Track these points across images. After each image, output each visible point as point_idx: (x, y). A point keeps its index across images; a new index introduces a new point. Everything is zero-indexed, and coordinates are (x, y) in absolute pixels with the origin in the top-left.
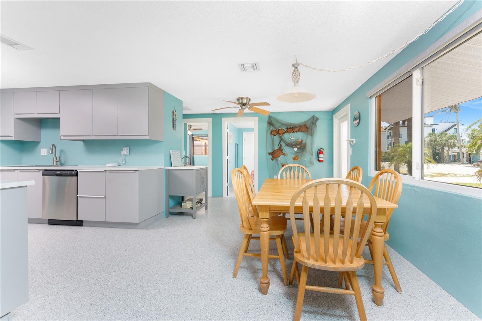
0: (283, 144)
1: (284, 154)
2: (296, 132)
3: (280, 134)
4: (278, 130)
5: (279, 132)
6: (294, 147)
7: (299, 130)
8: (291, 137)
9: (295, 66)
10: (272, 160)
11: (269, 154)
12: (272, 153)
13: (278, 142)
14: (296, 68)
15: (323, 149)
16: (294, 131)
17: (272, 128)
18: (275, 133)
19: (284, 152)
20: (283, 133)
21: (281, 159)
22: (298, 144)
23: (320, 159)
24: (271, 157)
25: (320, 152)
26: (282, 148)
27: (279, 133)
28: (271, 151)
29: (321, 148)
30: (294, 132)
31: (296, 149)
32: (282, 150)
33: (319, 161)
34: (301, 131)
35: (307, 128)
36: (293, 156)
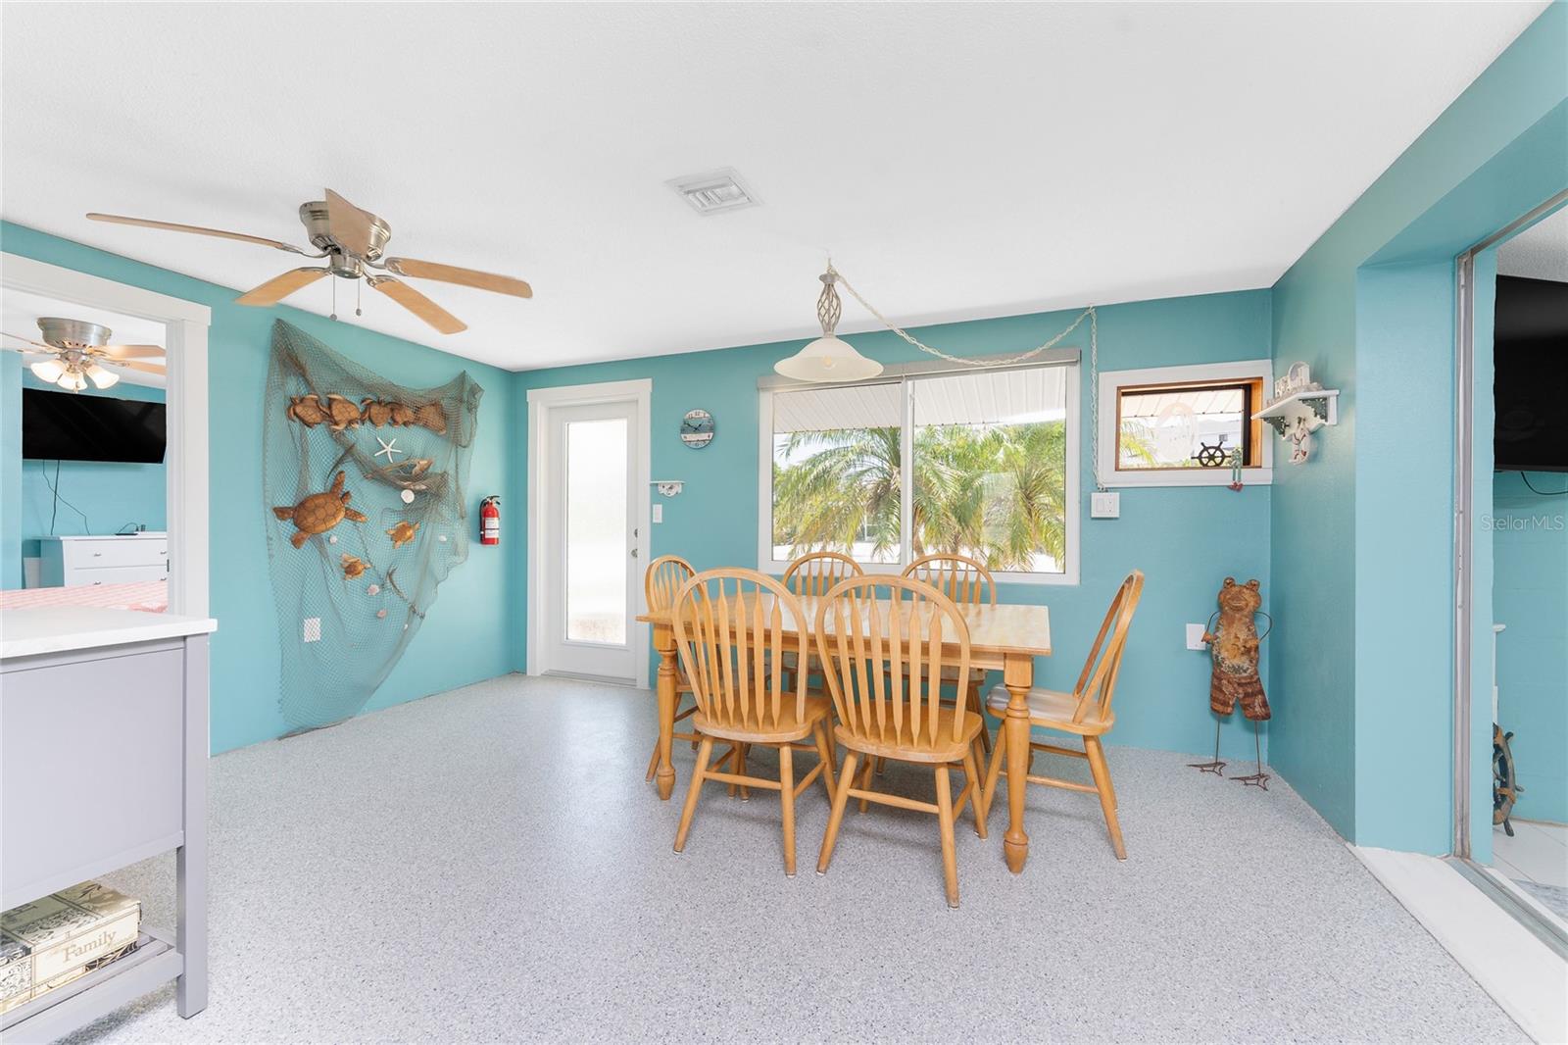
0: (351, 473)
1: (353, 515)
2: (405, 424)
3: (336, 424)
4: (324, 401)
5: (334, 413)
6: (404, 488)
7: (417, 420)
8: (392, 442)
9: (829, 280)
10: (296, 542)
11: (281, 512)
12: (296, 509)
13: (328, 461)
14: (829, 287)
15: (496, 499)
16: (398, 418)
17: (293, 386)
18: (311, 415)
20: (350, 422)
21: (340, 535)
22: (417, 479)
23: (489, 534)
24: (288, 527)
25: (485, 510)
26: (347, 486)
27: (331, 416)
28: (287, 501)
29: (492, 498)
30: (394, 422)
31: (408, 496)
32: (347, 494)
33: (484, 540)
34: (425, 426)
35: (444, 416)
36: (392, 522)
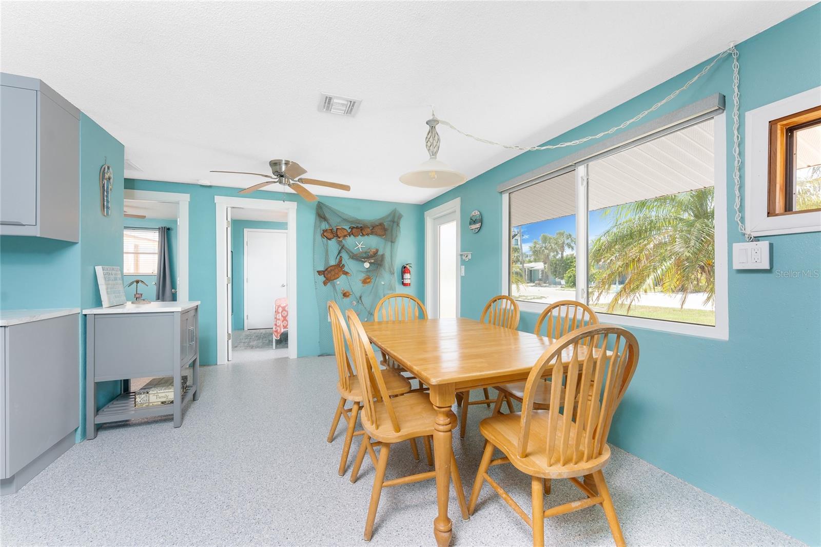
0: (344, 255)
1: (346, 273)
2: (368, 235)
3: (339, 238)
4: (335, 230)
5: (338, 233)
6: (365, 262)
7: (372, 233)
8: (359, 244)
9: (432, 124)
10: (325, 283)
11: (319, 273)
12: (324, 271)
13: (336, 252)
14: (433, 128)
15: (410, 265)
16: (364, 233)
17: (324, 226)
18: (330, 236)
19: (346, 269)
20: (345, 236)
21: (341, 282)
22: (371, 257)
23: (406, 281)
24: (322, 278)
25: (405, 270)
26: (343, 262)
27: (337, 235)
28: (322, 269)
29: (407, 264)
30: (363, 235)
31: (367, 265)
32: (344, 266)
33: (404, 284)
34: (376, 234)
35: (385, 230)
36: (362, 276)
